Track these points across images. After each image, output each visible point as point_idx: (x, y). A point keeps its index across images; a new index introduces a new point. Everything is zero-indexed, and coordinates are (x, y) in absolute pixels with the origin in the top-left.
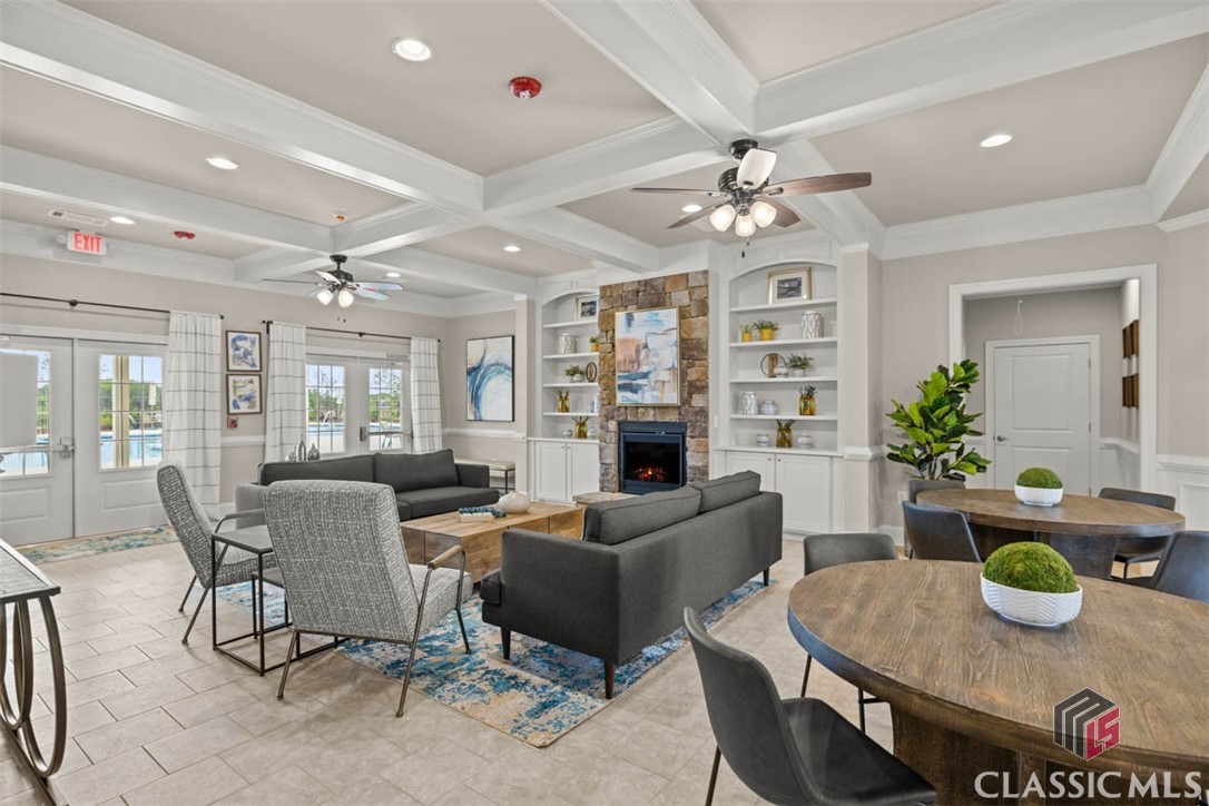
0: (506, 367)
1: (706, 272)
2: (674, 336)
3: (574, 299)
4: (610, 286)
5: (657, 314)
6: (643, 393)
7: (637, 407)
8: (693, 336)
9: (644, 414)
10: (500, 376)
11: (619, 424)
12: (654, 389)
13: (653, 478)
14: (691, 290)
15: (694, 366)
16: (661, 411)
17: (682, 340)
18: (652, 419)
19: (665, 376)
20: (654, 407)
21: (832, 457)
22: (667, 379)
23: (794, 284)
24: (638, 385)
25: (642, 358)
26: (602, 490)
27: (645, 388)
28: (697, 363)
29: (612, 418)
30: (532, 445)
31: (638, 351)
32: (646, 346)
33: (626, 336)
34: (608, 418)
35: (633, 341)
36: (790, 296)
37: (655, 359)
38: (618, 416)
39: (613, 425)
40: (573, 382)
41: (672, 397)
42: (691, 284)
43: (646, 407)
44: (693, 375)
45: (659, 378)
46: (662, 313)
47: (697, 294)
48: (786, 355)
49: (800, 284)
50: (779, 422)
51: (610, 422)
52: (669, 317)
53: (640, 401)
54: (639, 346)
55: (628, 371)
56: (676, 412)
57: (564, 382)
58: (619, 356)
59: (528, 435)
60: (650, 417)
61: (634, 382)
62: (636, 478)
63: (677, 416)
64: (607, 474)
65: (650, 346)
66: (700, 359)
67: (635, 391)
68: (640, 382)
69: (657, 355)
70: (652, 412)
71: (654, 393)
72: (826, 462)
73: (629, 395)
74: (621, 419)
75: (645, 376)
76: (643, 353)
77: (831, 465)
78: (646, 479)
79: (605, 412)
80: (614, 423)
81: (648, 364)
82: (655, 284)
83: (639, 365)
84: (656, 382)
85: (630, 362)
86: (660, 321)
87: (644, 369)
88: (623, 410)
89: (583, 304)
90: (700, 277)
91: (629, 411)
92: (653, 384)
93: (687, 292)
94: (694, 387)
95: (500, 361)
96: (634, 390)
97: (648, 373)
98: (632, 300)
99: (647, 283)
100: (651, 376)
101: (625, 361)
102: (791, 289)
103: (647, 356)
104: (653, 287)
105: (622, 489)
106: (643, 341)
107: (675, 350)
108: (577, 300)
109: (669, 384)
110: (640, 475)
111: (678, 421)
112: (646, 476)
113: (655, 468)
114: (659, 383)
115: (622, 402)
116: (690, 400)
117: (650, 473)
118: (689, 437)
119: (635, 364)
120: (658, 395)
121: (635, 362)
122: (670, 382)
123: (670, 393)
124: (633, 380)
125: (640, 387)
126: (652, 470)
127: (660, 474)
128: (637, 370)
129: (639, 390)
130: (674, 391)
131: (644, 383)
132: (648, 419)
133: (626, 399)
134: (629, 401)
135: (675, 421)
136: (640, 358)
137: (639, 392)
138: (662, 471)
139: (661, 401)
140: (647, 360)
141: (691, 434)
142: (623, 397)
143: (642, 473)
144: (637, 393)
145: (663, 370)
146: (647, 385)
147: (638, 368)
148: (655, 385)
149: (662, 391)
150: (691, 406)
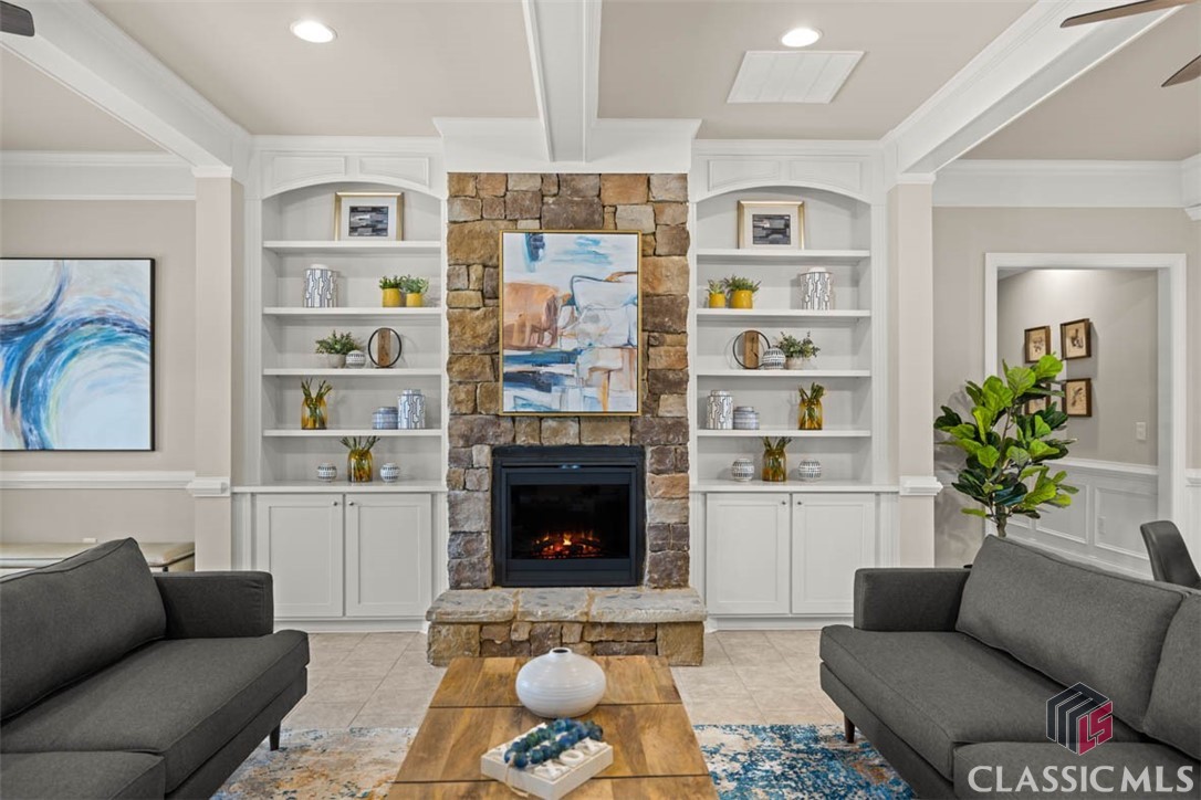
0: (133, 329)
1: (684, 177)
2: (632, 286)
3: (330, 197)
4: (476, 176)
5: (596, 243)
6: (563, 391)
7: (541, 419)
8: (661, 290)
9: (555, 432)
10: (111, 348)
11: (495, 452)
12: (587, 384)
13: (574, 551)
14: (658, 206)
15: (661, 344)
16: (594, 424)
17: (646, 296)
18: (574, 441)
19: (613, 360)
20: (579, 418)
21: (878, 494)
22: (617, 364)
23: (779, 224)
24: (553, 375)
25: (561, 323)
26: (456, 585)
27: (568, 382)
28: (669, 338)
29: (481, 440)
30: (246, 504)
31: (552, 310)
32: (571, 301)
33: (524, 278)
34: (469, 440)
35: (543, 288)
36: (772, 242)
37: (590, 328)
38: (497, 437)
39: (482, 455)
40: (344, 365)
41: (625, 398)
42: (657, 194)
43: (565, 417)
44: (661, 359)
45: (600, 364)
46: (607, 241)
47: (669, 215)
48: (775, 335)
49: (787, 225)
50: (767, 441)
51: (475, 449)
52: (622, 250)
53: (556, 407)
54: (554, 299)
55: (528, 348)
56: (626, 426)
57: (318, 367)
58: (509, 318)
59: (234, 482)
60: (570, 436)
61: (543, 370)
62: (537, 554)
63: (627, 435)
64: (469, 553)
65: (581, 301)
66: (675, 332)
67: (544, 387)
68: (556, 369)
69: (595, 319)
70: (573, 428)
71: (589, 392)
72: (870, 502)
73: (531, 393)
74: (501, 440)
75: (569, 357)
76: (564, 314)
77: (878, 505)
78: (558, 555)
79: (463, 428)
80: (487, 449)
81: (574, 335)
82: (582, 185)
83: (554, 339)
84: (592, 370)
85: (534, 329)
86: (604, 256)
87: (566, 345)
88: (507, 424)
89: (354, 210)
90: (675, 184)
91: (522, 427)
92: (586, 375)
93: (649, 209)
94: (661, 383)
95: (112, 313)
96: (543, 385)
97: (576, 352)
98: (528, 210)
99: (560, 180)
100: (580, 359)
101: (523, 326)
102: (775, 231)
103: (573, 319)
104: (576, 192)
105: (502, 578)
106: (565, 291)
107: (633, 313)
108: (338, 199)
109: (620, 374)
110: (546, 549)
111: (628, 444)
112: (558, 549)
113: (579, 532)
114: (599, 372)
115: (515, 408)
116: (654, 405)
117: (567, 543)
118: (652, 472)
119: (546, 334)
120: (595, 396)
121: (545, 330)
122: (621, 370)
123: (621, 391)
124: (541, 365)
125: (556, 379)
126: (570, 537)
127: (588, 543)
128: (549, 347)
129: (555, 385)
130: (631, 388)
131: (565, 372)
132: (564, 441)
133: (520, 402)
134: (530, 405)
135: (621, 442)
136: (556, 323)
137: (553, 388)
138: (593, 537)
139: (604, 406)
140: (573, 328)
141: (655, 466)
142: (515, 397)
143: (548, 544)
144: (549, 391)
145: (607, 347)
146: (572, 376)
147: (552, 343)
148: (590, 375)
149: (604, 388)
150: (657, 416)
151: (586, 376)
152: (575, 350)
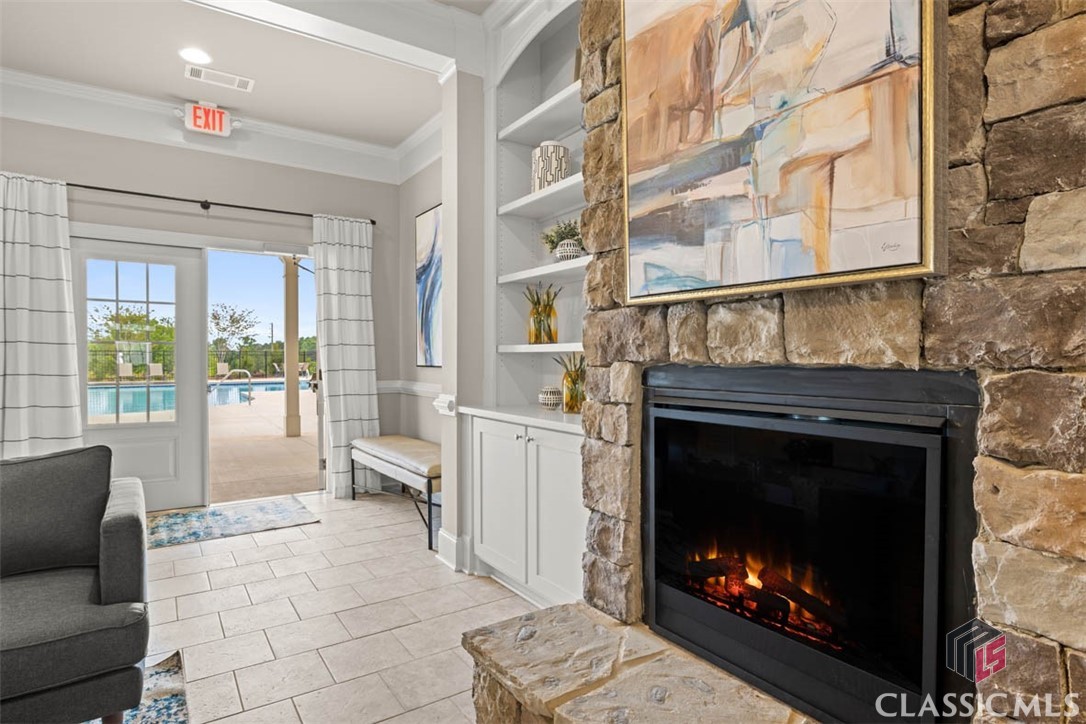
6: (727, 237)
7: (706, 306)
9: (731, 336)
11: (644, 375)
12: (777, 208)
19: (844, 123)
24: (705, 205)
27: (736, 212)
31: (704, 54)
32: (739, 16)
34: (607, 354)
35: (687, 16)
38: (639, 344)
43: (742, 301)
51: (613, 371)
53: (713, 276)
54: (707, 27)
55: (664, 160)
56: (903, 312)
58: (636, 109)
60: (764, 342)
61: (690, 196)
63: (908, 338)
64: (604, 551)
67: (691, 237)
68: (714, 188)
70: (767, 322)
71: (781, 227)
73: (671, 256)
74: (648, 354)
75: (737, 154)
76: (727, 52)
78: (736, 603)
79: (600, 334)
80: (627, 368)
81: (746, 95)
83: (708, 119)
84: (787, 169)
85: (673, 112)
87: (731, 124)
88: (652, 320)
91: (676, 321)
92: (774, 184)
96: (689, 229)
97: (753, 135)
100: (760, 150)
101: (654, 114)
103: (746, 57)
109: (865, 161)
110: (711, 580)
111: (914, 363)
112: (736, 589)
113: (779, 562)
114: (805, 170)
115: (646, 287)
116: (1004, 237)
117: (753, 580)
118: (992, 454)
119: (694, 114)
120: (798, 235)
121: (691, 108)
122: (864, 146)
123: (867, 209)
124: (684, 189)
125: (710, 210)
126: (759, 567)
127: (803, 600)
128: (699, 142)
129: (711, 225)
130: (899, 192)
131: (730, 191)
132: (751, 355)
133: (654, 274)
134: (668, 278)
135: (889, 359)
136: (711, 83)
137: (709, 233)
138: (815, 587)
139: (819, 258)
140: (743, 81)
141: (1003, 437)
142: (646, 265)
143: (718, 569)
144: (700, 242)
145: (826, 95)
146: (745, 196)
147: (705, 132)
148: (784, 182)
149: (820, 207)
150: (1016, 271)
151: (774, 190)
152: (750, 130)
